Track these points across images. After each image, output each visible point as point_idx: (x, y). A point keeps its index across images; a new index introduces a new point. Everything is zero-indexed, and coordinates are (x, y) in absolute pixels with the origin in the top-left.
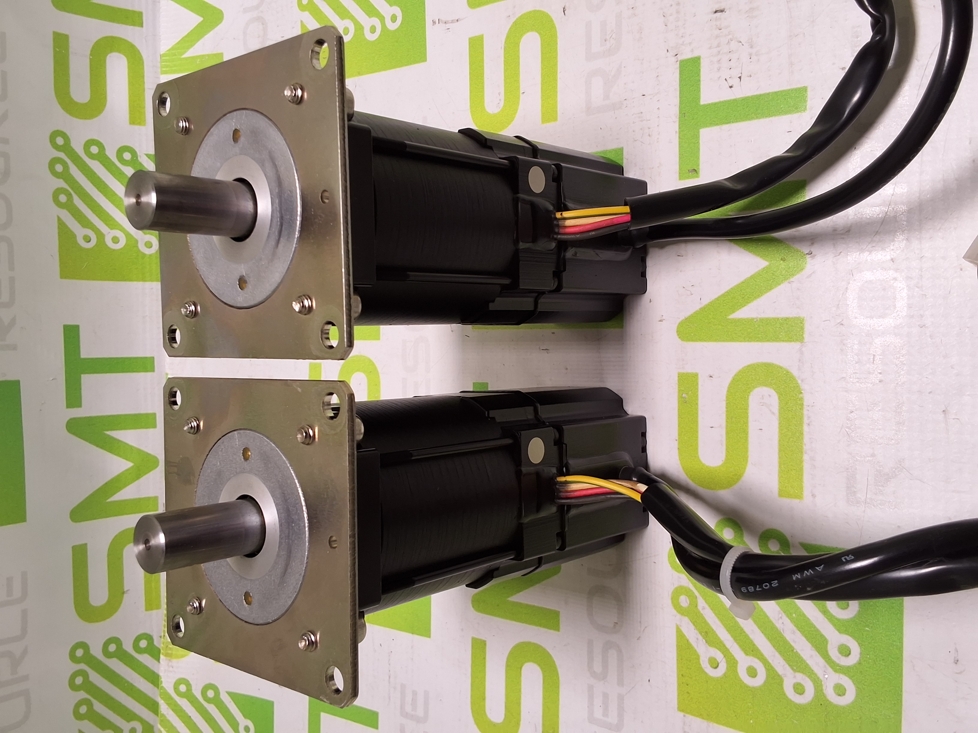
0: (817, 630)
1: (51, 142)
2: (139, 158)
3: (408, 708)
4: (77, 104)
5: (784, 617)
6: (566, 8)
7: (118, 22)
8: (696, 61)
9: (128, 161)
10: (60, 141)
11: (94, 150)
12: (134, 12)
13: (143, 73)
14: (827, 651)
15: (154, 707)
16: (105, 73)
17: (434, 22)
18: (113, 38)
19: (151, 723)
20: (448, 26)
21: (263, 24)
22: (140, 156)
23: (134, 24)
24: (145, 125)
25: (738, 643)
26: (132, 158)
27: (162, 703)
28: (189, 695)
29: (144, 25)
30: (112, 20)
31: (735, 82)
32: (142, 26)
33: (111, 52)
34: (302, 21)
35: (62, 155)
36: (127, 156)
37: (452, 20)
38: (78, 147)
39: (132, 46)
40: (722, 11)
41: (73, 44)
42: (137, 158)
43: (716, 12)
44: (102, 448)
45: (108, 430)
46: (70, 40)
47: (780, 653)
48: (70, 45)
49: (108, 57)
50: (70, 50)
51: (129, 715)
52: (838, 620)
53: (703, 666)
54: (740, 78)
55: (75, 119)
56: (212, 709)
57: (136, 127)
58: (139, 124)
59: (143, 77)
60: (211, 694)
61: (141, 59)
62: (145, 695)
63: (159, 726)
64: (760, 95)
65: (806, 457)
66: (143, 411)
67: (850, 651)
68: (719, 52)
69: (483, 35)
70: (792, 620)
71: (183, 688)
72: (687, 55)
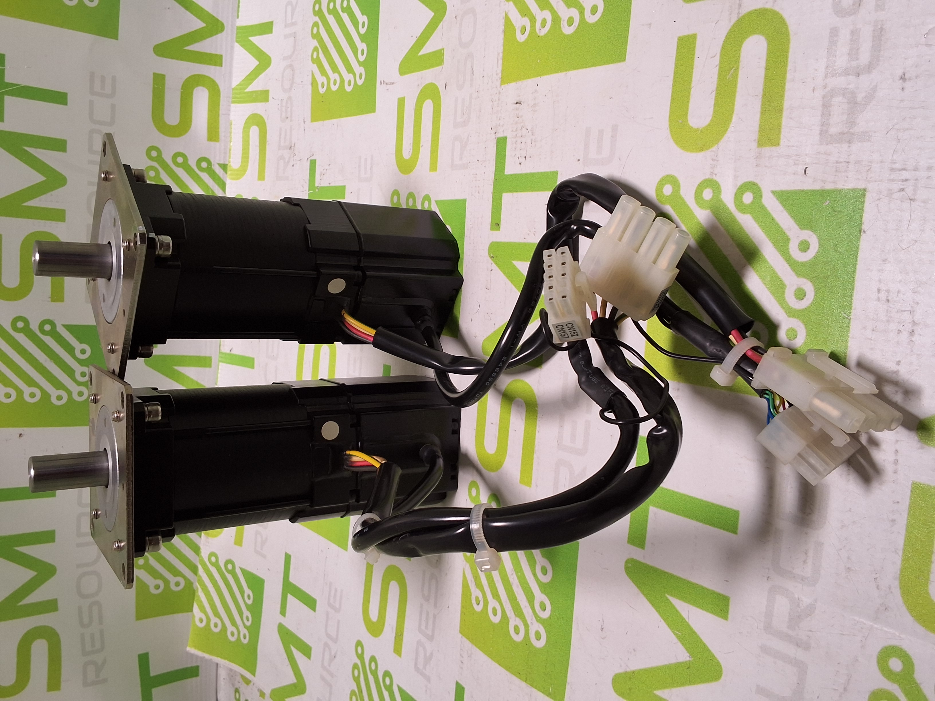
0: (530, 588)
1: (147, 154)
2: (213, 166)
3: (332, 601)
4: (170, 126)
5: (514, 574)
6: (447, 85)
7: (204, 63)
8: (504, 139)
9: (205, 168)
10: (154, 154)
11: (180, 160)
12: (217, 55)
13: (219, 102)
14: (534, 605)
15: (194, 569)
16: (192, 102)
17: (381, 83)
18: (199, 75)
19: (192, 580)
20: (388, 86)
21: (293, 71)
22: (214, 165)
23: (216, 65)
24: (218, 141)
25: (490, 589)
26: (208, 167)
27: (200, 567)
28: (216, 565)
29: (223, 65)
30: (199, 62)
31: (522, 160)
32: (222, 66)
33: (197, 86)
34: (312, 71)
35: (155, 164)
36: (204, 165)
37: (391, 83)
38: (168, 158)
39: (214, 81)
40: (520, 103)
41: (169, 82)
42: (211, 166)
43: (517, 103)
44: (170, 378)
45: (176, 365)
46: (166, 78)
47: (510, 600)
48: (166, 82)
49: (195, 90)
50: (166, 86)
51: (175, 572)
52: (541, 582)
53: (473, 602)
54: (525, 157)
55: (166, 137)
56: (229, 577)
57: (212, 143)
58: (215, 141)
59: (219, 106)
60: (230, 567)
61: (219, 91)
62: (189, 560)
63: (197, 584)
64: (534, 173)
65: (535, 456)
66: (203, 354)
67: (546, 608)
68: (516, 135)
69: (404, 98)
70: (517, 576)
71: (213, 559)
72: (500, 135)
